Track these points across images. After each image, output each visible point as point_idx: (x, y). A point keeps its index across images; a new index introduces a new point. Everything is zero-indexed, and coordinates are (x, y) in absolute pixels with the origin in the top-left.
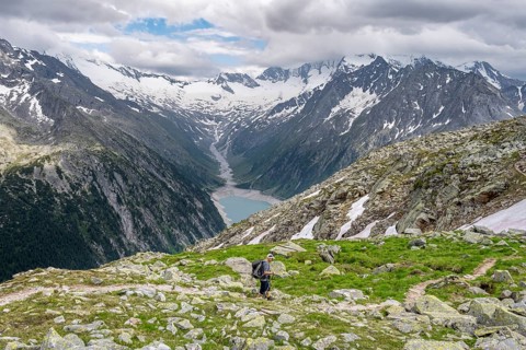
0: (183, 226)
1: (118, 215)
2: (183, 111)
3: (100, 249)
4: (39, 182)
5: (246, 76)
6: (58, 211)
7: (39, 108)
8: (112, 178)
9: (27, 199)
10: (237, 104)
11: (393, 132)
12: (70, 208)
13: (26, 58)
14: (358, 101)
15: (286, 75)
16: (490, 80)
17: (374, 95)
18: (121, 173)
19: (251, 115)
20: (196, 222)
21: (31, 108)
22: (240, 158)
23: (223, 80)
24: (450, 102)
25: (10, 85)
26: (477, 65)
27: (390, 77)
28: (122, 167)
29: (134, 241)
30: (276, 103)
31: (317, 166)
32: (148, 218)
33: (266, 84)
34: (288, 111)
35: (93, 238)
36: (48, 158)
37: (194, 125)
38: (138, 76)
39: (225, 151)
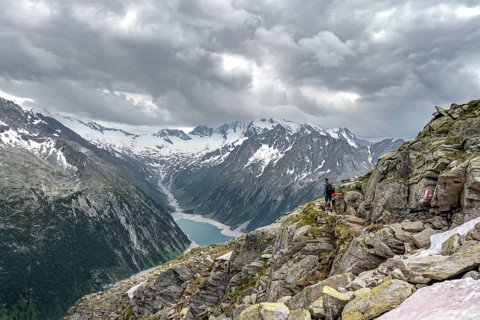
0: (166, 239)
1: (128, 231)
2: (137, 156)
3: (120, 253)
4: (77, 210)
5: (181, 132)
6: (92, 228)
7: (63, 158)
8: (122, 207)
9: (71, 220)
10: (175, 152)
11: (293, 175)
12: (99, 227)
13: (33, 118)
14: (266, 154)
15: (210, 132)
16: (349, 141)
17: (277, 150)
18: (127, 203)
19: (187, 160)
20: (173, 236)
21: (58, 158)
22: (181, 191)
23: (165, 134)
24: (329, 158)
25: (39, 141)
26: (341, 130)
27: (287, 138)
29: (139, 248)
30: (204, 153)
31: (243, 198)
32: (147, 234)
33: (196, 138)
34: (215, 159)
35: (115, 246)
36: (79, 193)
37: (145, 167)
38: (102, 129)
39: (169, 186)
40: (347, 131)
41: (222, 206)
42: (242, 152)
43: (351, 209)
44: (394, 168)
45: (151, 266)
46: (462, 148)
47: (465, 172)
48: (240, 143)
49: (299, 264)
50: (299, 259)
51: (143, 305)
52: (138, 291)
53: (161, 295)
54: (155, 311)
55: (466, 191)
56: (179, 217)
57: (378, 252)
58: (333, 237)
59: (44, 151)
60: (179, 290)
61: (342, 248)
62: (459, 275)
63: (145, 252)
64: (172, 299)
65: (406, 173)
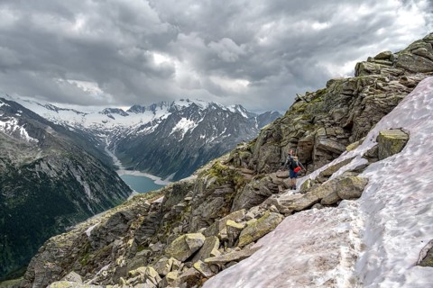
0: (113, 190)
1: (83, 186)
2: (87, 130)
3: (77, 202)
4: (40, 172)
5: (121, 110)
6: (53, 186)
7: (26, 133)
8: (77, 168)
9: (36, 181)
10: (117, 125)
11: (205, 139)
12: (59, 184)
14: (185, 125)
15: (143, 110)
16: (242, 114)
17: (192, 122)
18: (80, 165)
19: (126, 131)
20: (119, 187)
21: (21, 133)
22: (123, 154)
23: (108, 112)
24: (229, 126)
25: (4, 120)
26: (237, 106)
27: (200, 113)
29: (92, 198)
30: (139, 125)
31: (170, 157)
32: (98, 187)
33: (133, 114)
34: (147, 129)
35: (73, 198)
36: (41, 159)
37: (94, 137)
38: (57, 110)
39: (114, 151)
40: (241, 107)
41: (155, 163)
42: (167, 124)
43: (245, 164)
44: (271, 136)
45: (103, 211)
46: (312, 122)
47: (314, 138)
48: (166, 117)
49: (211, 204)
50: (211, 200)
51: (98, 240)
52: (94, 230)
53: (112, 232)
54: (108, 243)
55: (315, 150)
56: (123, 173)
57: (262, 193)
58: (233, 184)
59: (9, 128)
60: (126, 227)
61: (239, 191)
62: (309, 207)
63: (97, 201)
64: (120, 234)
65: (279, 139)
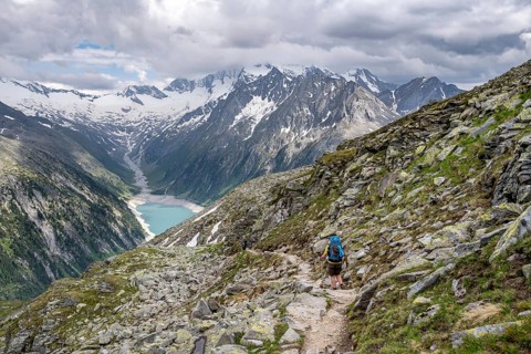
0: (104, 235)
1: (40, 230)
2: (95, 124)
5: (154, 88)
8: (31, 195)
10: (147, 115)
11: (289, 135)
14: (258, 109)
15: (192, 85)
16: (369, 85)
17: (272, 102)
18: (41, 189)
19: (161, 124)
20: (116, 229)
22: (153, 166)
23: (132, 92)
24: (335, 107)
26: (359, 72)
27: (285, 86)
28: (41, 184)
29: (58, 253)
30: (184, 113)
31: (225, 169)
32: (70, 230)
33: (174, 95)
34: (196, 120)
37: (106, 137)
38: (46, 91)
39: (139, 160)
40: (367, 73)
41: (200, 181)
42: (223, 109)
48: (226, 96)
